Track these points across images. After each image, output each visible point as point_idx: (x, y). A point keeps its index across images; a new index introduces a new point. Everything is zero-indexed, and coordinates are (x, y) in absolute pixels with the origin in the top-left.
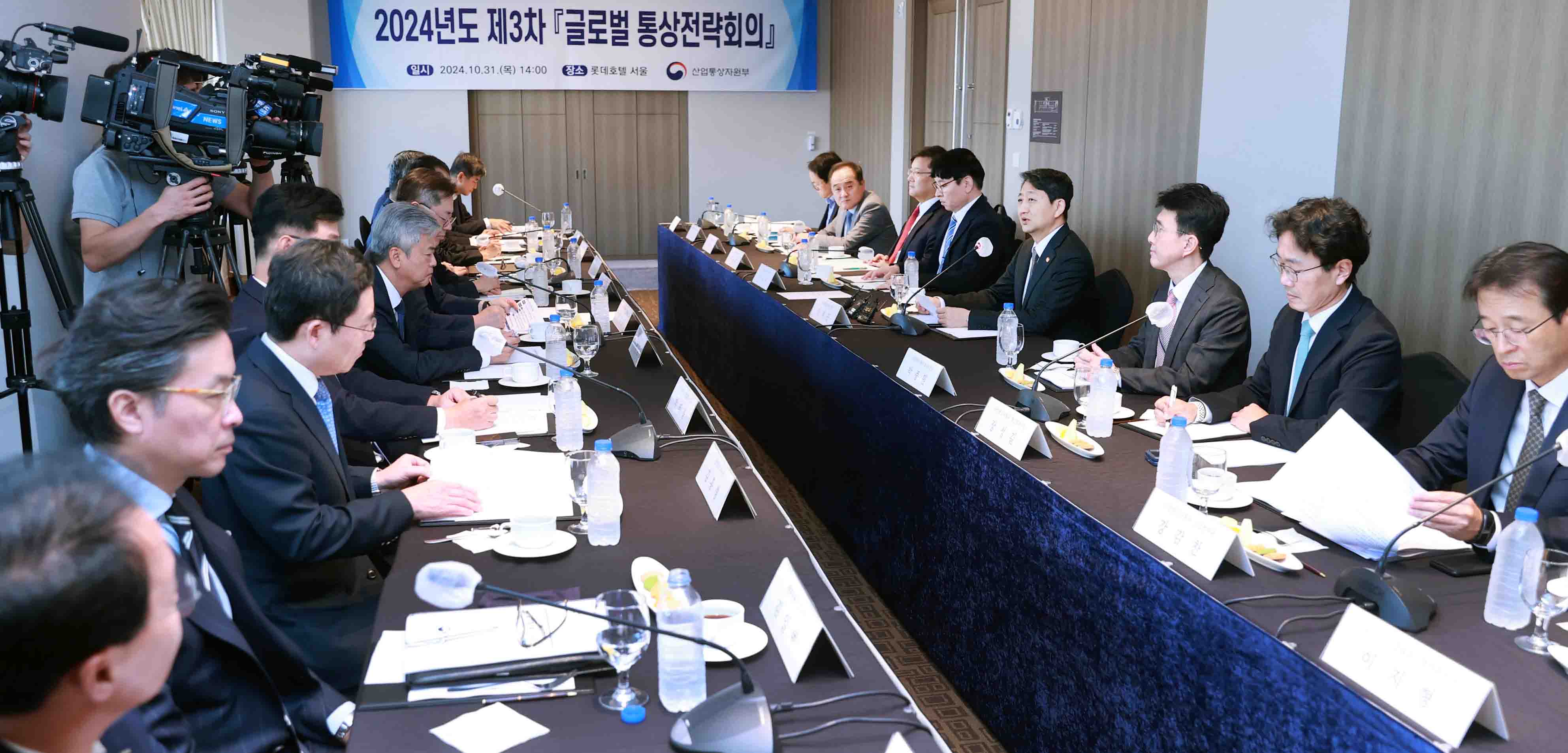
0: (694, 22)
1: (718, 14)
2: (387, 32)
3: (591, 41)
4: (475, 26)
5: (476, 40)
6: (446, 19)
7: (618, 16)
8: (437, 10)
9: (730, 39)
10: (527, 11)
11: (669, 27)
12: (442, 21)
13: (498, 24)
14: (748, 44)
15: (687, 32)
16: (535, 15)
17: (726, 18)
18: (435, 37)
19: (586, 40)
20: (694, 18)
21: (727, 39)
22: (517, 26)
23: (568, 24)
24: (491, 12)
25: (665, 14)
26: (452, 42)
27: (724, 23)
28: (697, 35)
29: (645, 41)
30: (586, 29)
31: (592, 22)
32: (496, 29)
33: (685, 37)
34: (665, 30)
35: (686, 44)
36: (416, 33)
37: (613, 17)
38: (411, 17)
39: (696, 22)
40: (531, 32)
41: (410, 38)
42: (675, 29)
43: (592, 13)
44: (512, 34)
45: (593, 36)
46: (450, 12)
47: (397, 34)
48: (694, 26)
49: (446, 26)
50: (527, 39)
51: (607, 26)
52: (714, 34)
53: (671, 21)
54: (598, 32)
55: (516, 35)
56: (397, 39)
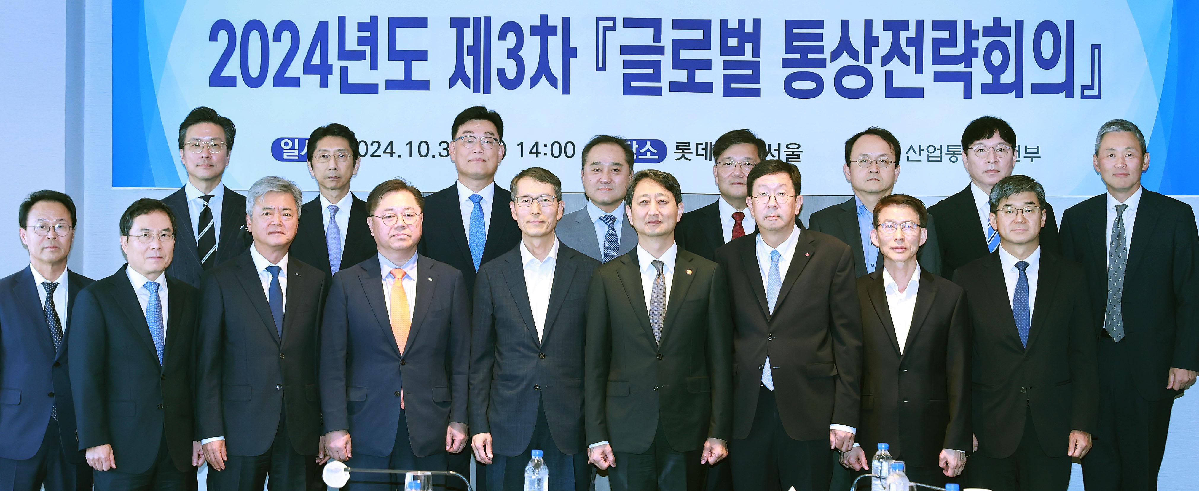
0: (910, 42)
1: (968, 23)
2: (233, 69)
3: (675, 87)
4: (422, 55)
5: (424, 85)
6: (361, 41)
7: (740, 32)
8: (342, 20)
9: (997, 78)
10: (537, 23)
11: (854, 54)
12: (351, 45)
13: (473, 51)
14: (1038, 89)
15: (895, 64)
16: (553, 31)
17: (987, 31)
18: (334, 79)
19: (665, 84)
20: (912, 33)
21: (988, 79)
22: (513, 54)
23: (625, 50)
24: (459, 24)
25: (845, 24)
26: (372, 89)
27: (981, 43)
28: (919, 70)
29: (797, 85)
30: (666, 60)
31: (678, 44)
32: (469, 62)
33: (889, 75)
34: (845, 60)
35: (892, 92)
36: (295, 70)
37: (726, 32)
38: (286, 36)
39: (916, 42)
40: (543, 68)
41: (281, 81)
42: (868, 59)
43: (678, 24)
44: (501, 73)
45: (682, 76)
46: (371, 25)
47: (254, 71)
48: (911, 52)
49: (359, 56)
50: (534, 82)
51: (714, 54)
52: (960, 68)
53: (858, 41)
54: (692, 66)
55: (511, 73)
56: (254, 83)
